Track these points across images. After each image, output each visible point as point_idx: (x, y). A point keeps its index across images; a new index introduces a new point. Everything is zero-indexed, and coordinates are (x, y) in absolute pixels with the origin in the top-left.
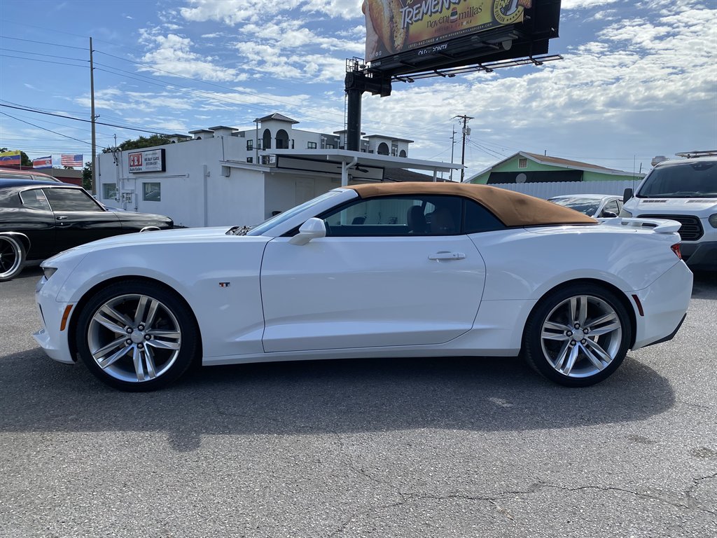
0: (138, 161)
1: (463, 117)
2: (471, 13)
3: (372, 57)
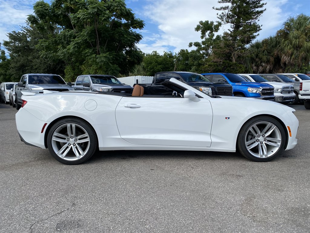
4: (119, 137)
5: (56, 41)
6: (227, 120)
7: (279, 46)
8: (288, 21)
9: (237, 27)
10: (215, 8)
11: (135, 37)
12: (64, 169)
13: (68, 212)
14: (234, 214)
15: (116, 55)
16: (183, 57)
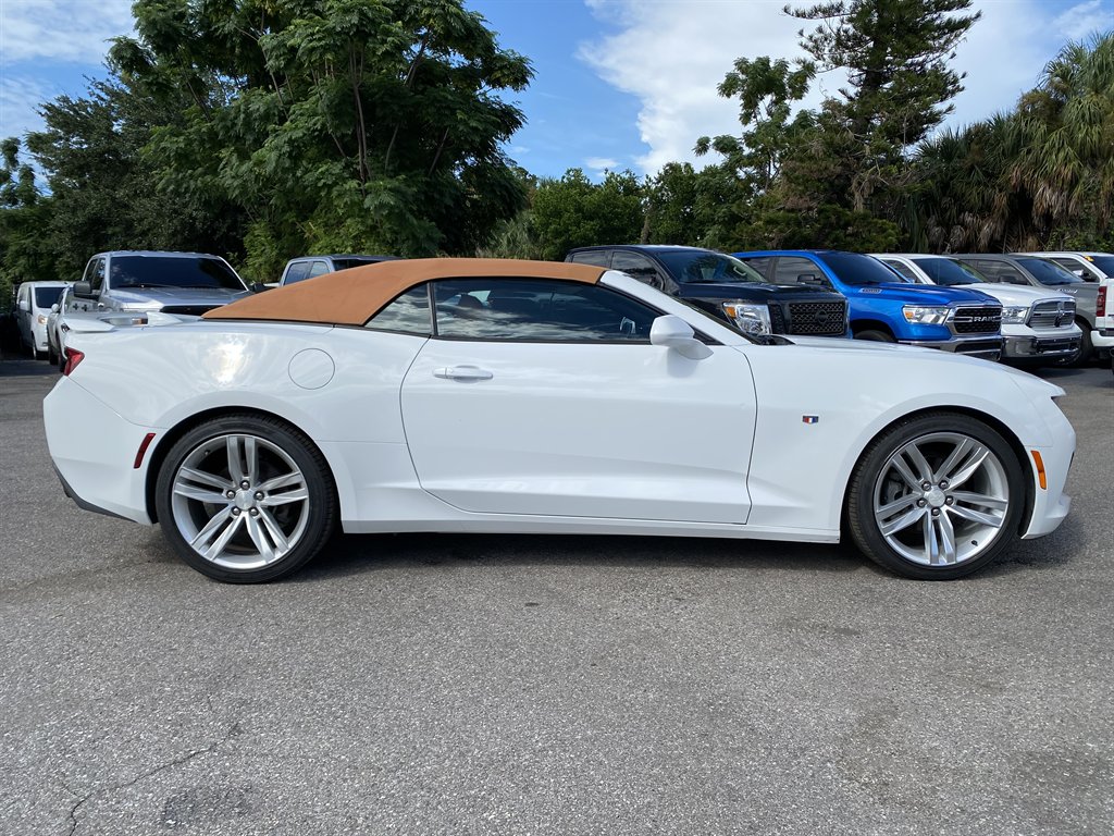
4: (415, 485)
5: (212, 134)
6: (810, 426)
7: (1029, 152)
8: (1062, 60)
9: (872, 81)
10: (792, 10)
11: (497, 116)
12: (216, 599)
13: (211, 757)
14: (813, 776)
15: (427, 183)
16: (673, 190)
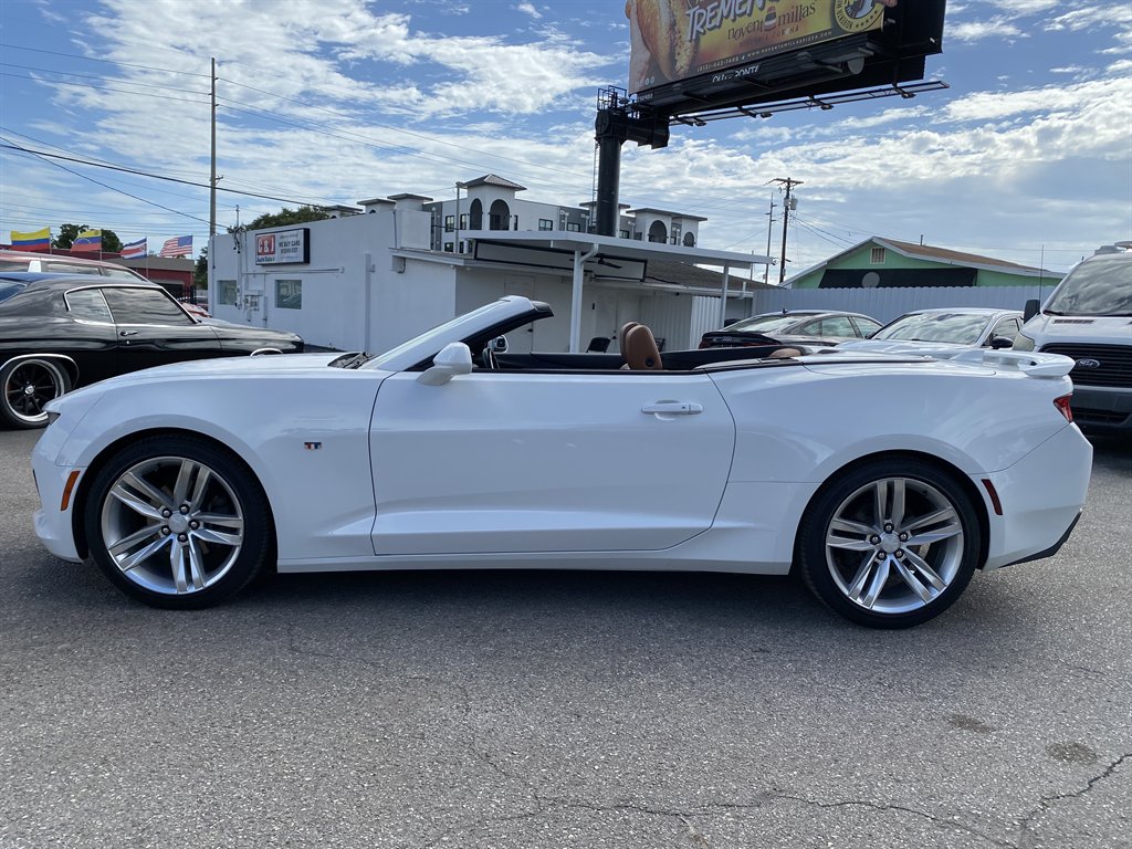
0: (270, 246)
1: (785, 181)
2: (798, 15)
3: (639, 86)
